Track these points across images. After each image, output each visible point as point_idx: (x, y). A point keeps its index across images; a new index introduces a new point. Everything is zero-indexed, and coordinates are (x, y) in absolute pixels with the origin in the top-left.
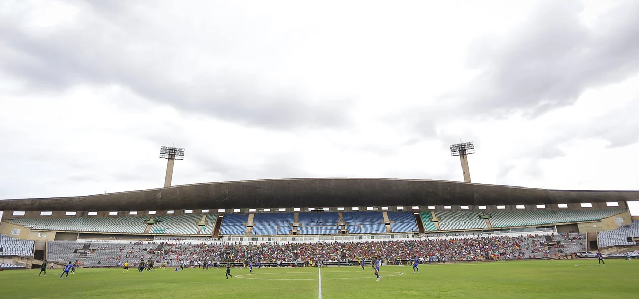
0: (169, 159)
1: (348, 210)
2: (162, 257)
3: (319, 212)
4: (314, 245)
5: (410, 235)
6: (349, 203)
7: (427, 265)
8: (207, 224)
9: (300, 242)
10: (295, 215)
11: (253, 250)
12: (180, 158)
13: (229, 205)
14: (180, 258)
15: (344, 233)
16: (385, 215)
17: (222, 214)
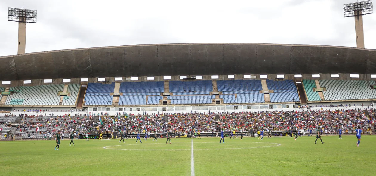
0: (19, 22)
1: (222, 78)
2: (23, 129)
3: (191, 80)
4: (186, 115)
5: (291, 106)
6: (223, 70)
7: (307, 137)
8: (69, 94)
9: (170, 112)
10: (165, 83)
11: (121, 121)
12: (32, 21)
13: (92, 73)
14: (43, 130)
15: (218, 102)
16: (264, 84)
17: (85, 83)
